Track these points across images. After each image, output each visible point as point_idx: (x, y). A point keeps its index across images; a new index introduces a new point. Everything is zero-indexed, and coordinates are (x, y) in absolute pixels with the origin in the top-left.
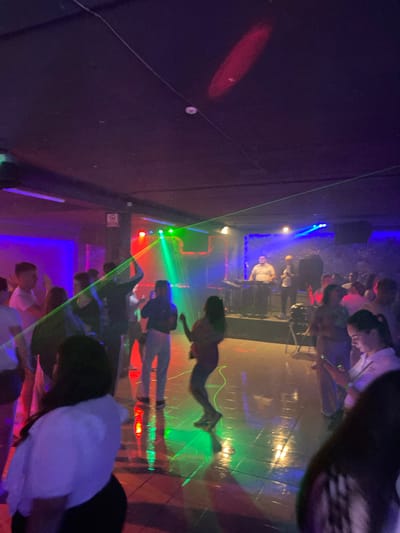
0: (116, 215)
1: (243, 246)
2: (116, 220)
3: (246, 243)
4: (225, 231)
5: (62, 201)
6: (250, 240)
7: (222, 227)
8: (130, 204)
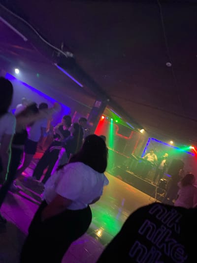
0: (100, 103)
1: (147, 142)
2: (100, 105)
3: (149, 141)
4: (142, 131)
5: (82, 86)
6: (151, 140)
7: (142, 129)
8: (108, 100)
